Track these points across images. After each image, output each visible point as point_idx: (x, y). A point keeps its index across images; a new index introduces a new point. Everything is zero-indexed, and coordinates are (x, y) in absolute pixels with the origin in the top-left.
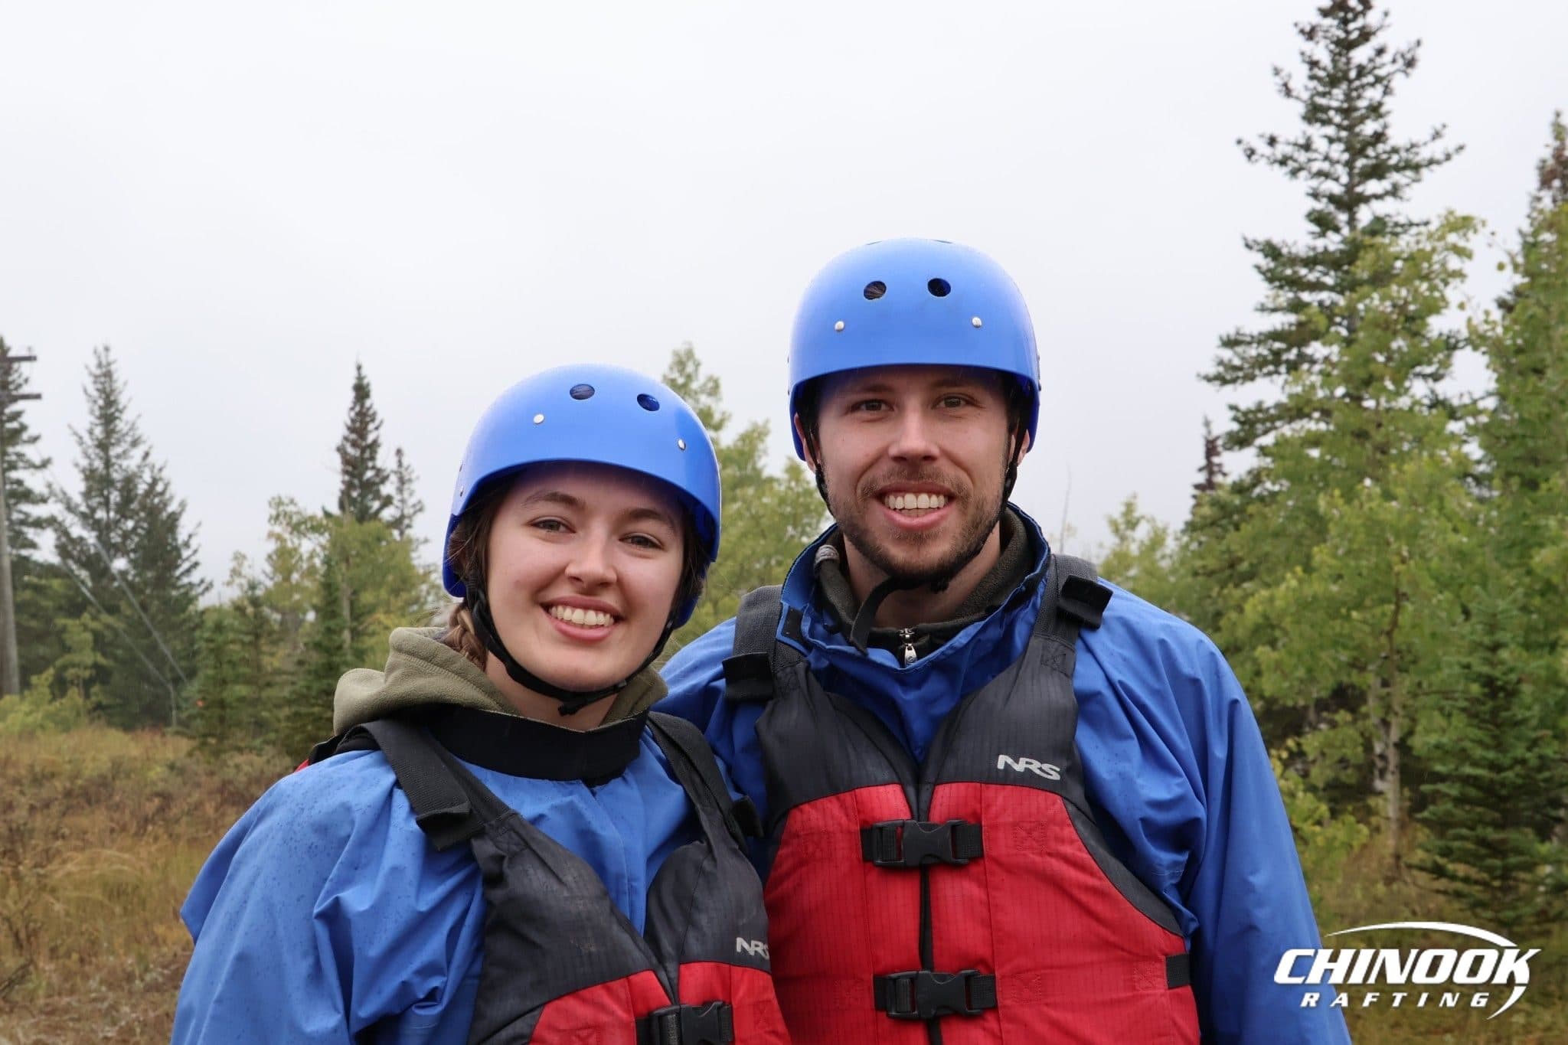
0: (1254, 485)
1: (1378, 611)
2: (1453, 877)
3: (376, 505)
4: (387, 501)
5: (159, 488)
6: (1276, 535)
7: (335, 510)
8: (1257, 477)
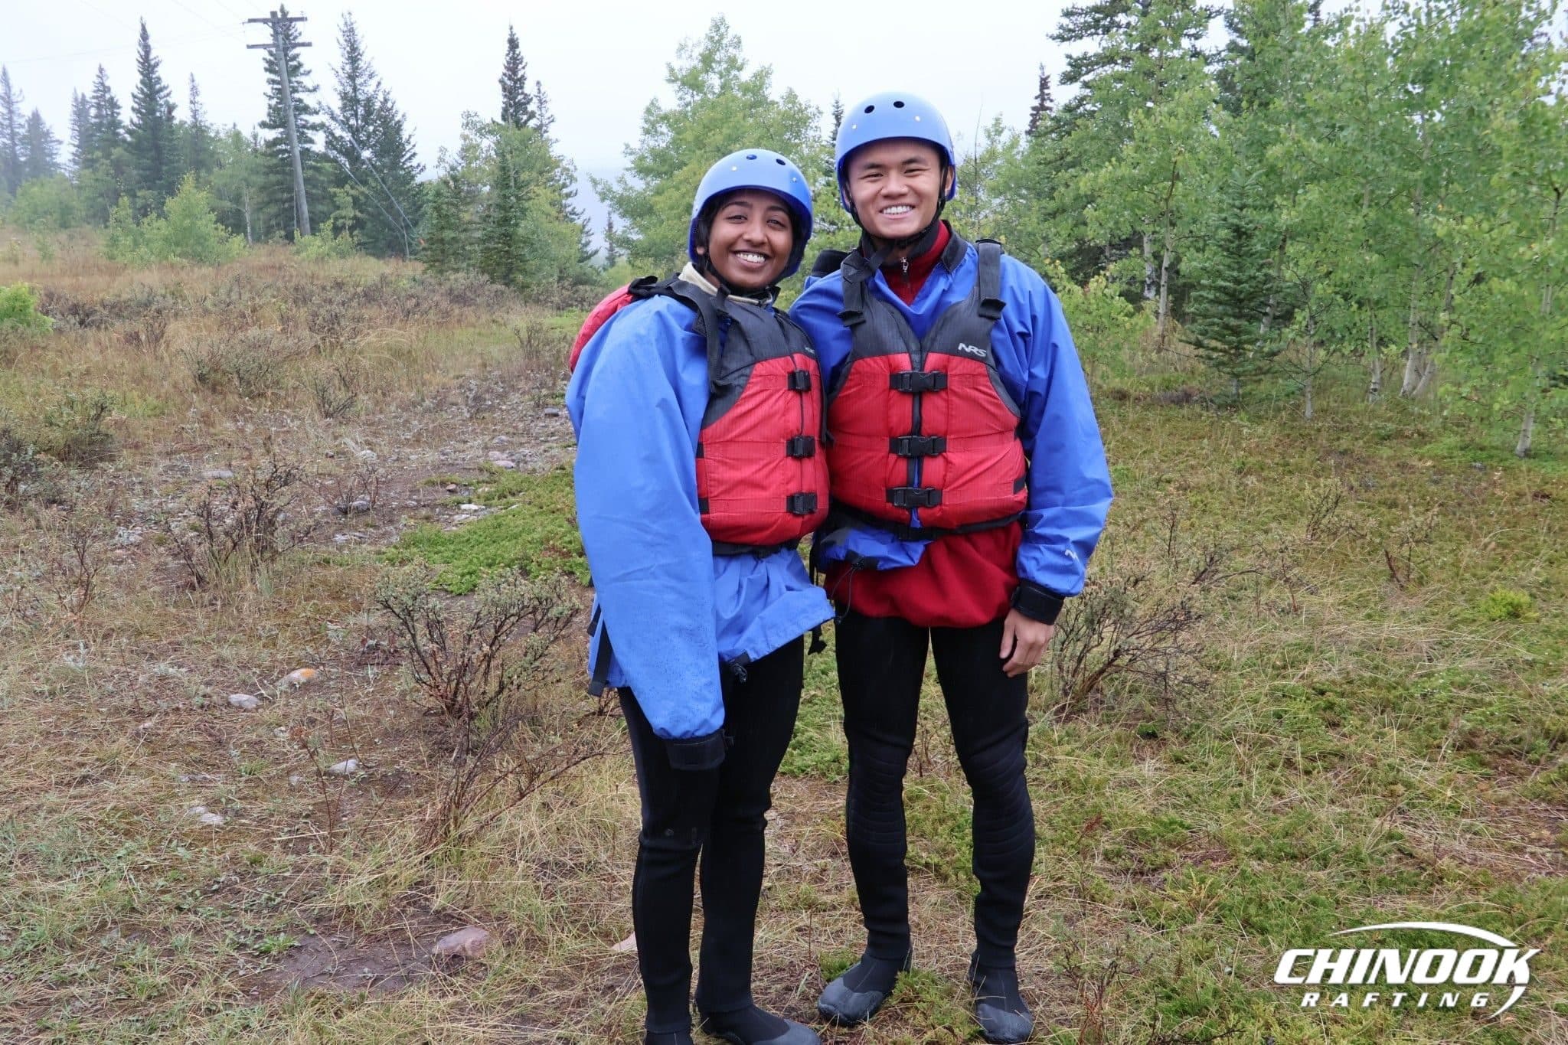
0: (1078, 107)
1: (1160, 186)
2: (1207, 348)
3: (525, 117)
4: (532, 115)
5: (389, 105)
6: (1093, 138)
7: (499, 120)
8: (1081, 101)
